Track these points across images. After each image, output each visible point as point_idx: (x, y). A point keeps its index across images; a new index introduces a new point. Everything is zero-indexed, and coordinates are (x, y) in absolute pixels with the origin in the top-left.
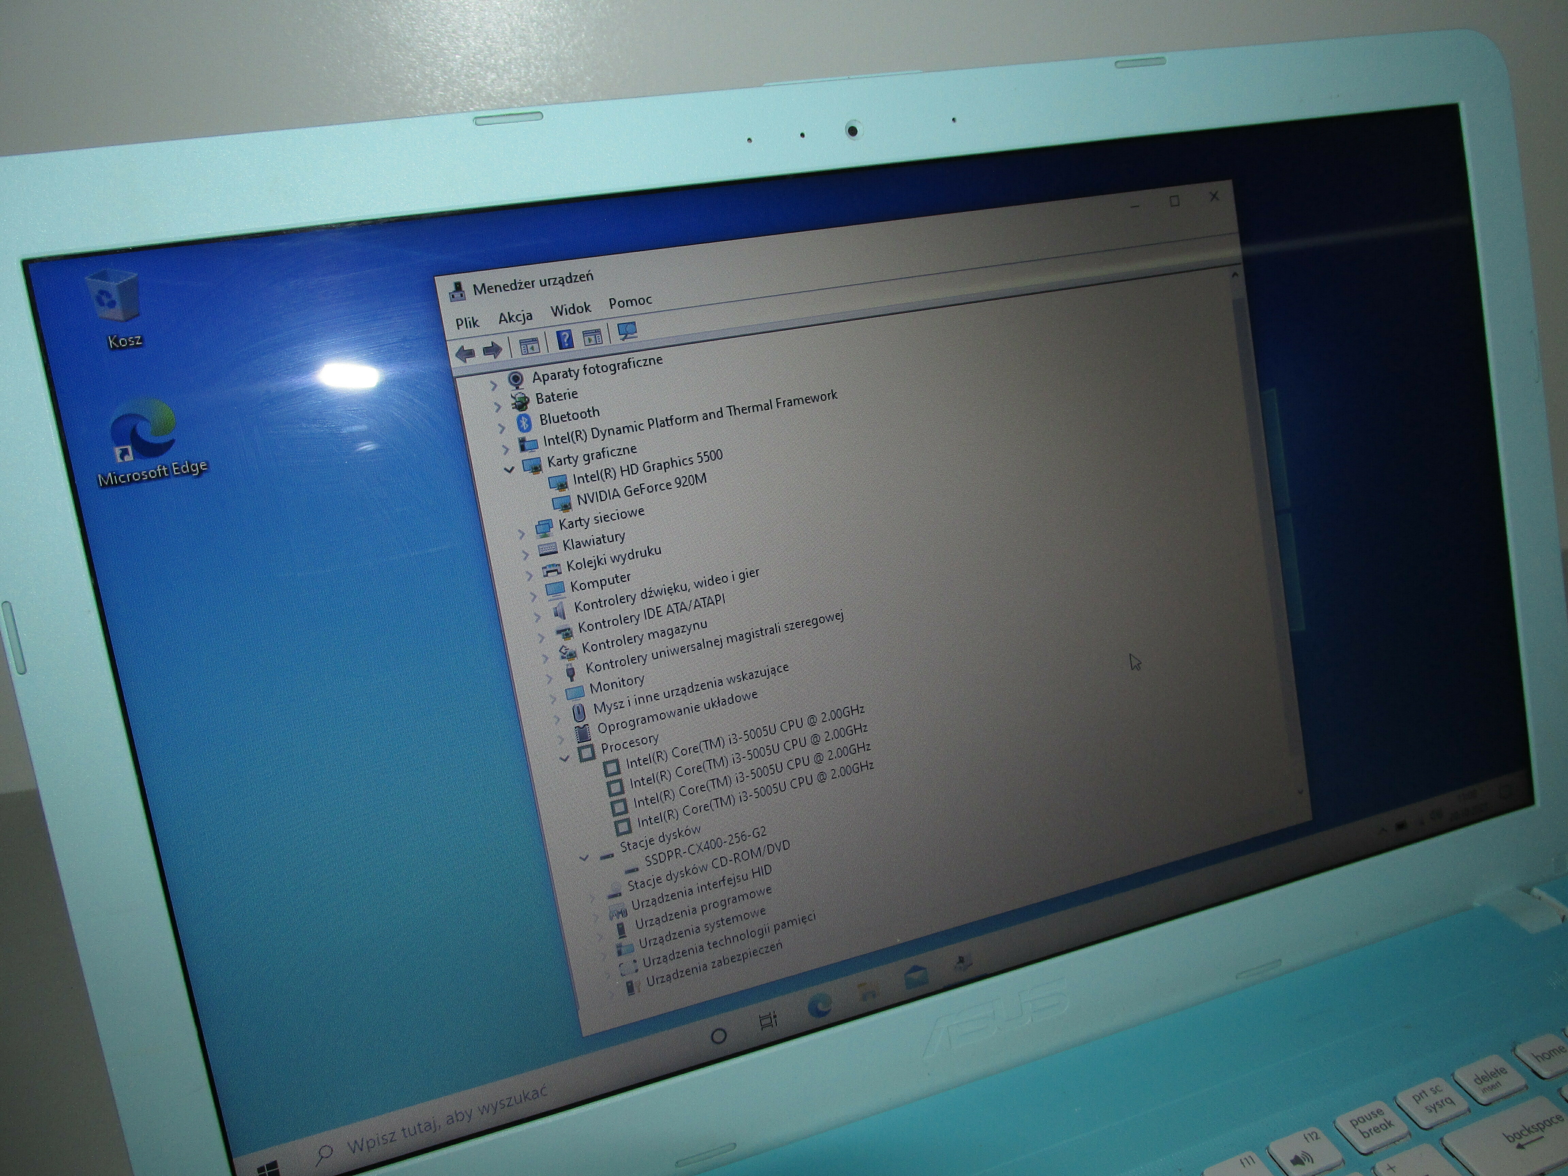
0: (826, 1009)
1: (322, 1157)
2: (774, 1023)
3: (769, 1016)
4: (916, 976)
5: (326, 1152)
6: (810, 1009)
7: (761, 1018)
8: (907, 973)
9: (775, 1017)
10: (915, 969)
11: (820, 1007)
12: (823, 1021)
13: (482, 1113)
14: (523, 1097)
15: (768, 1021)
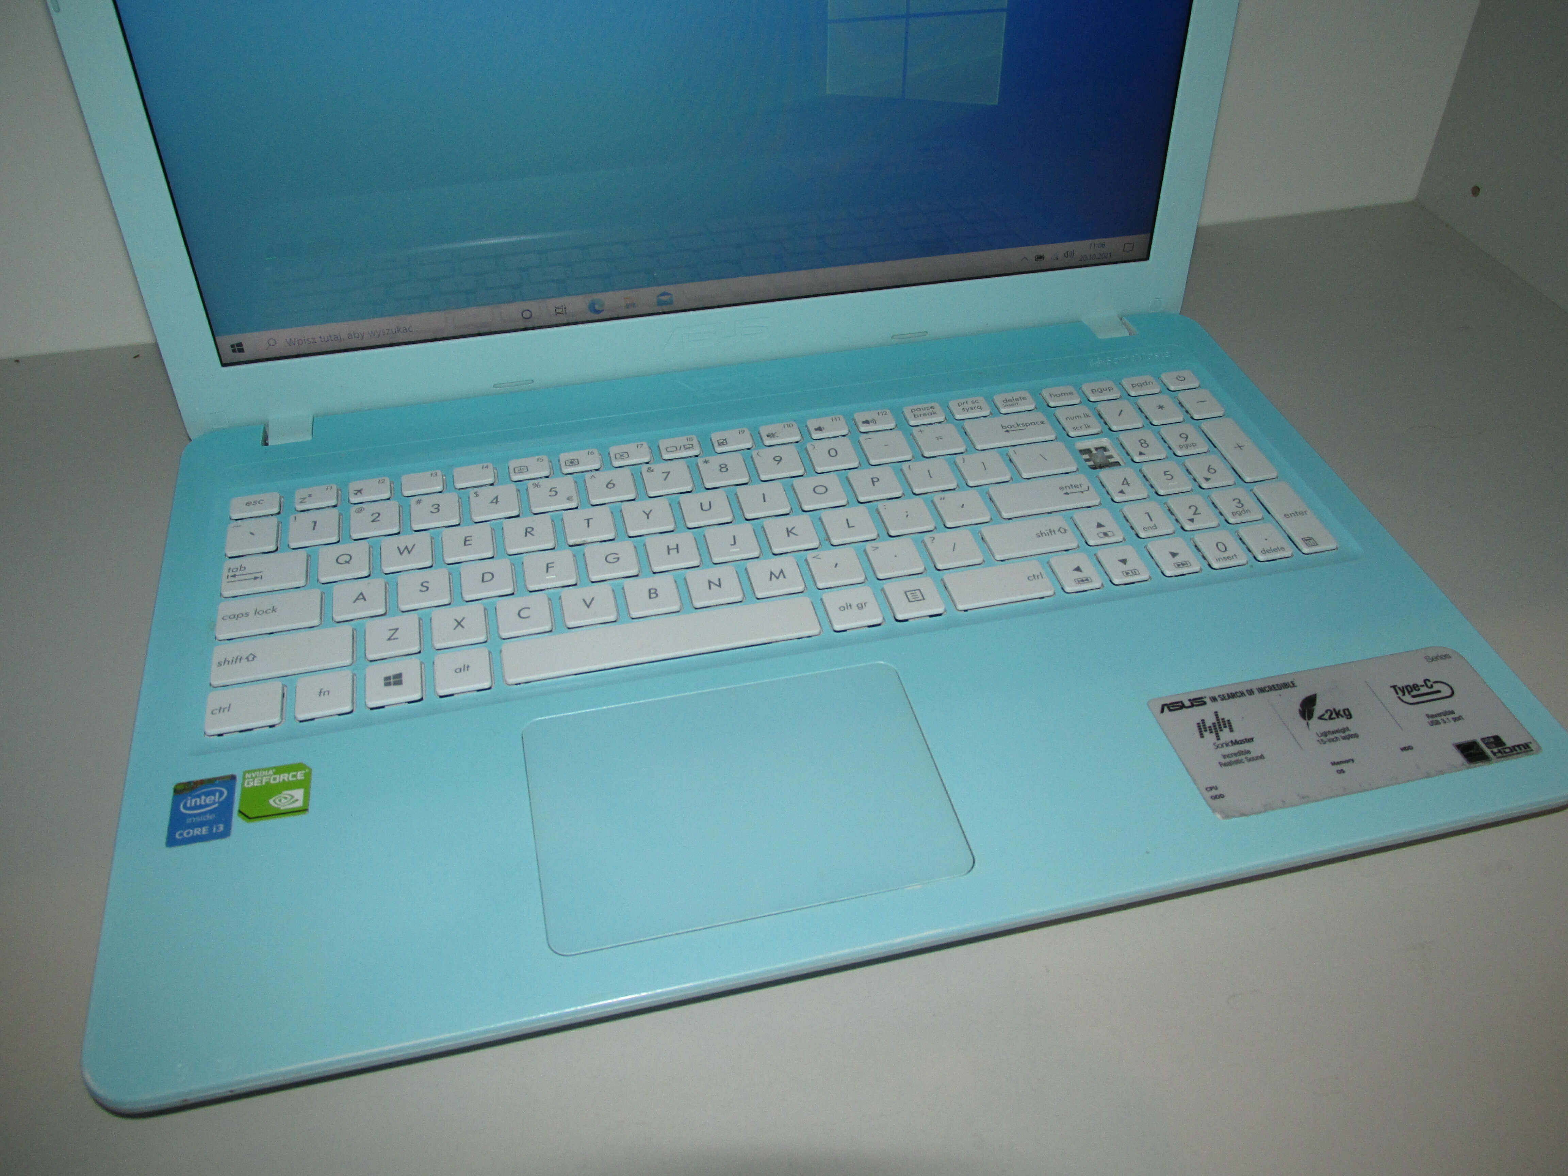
0: (600, 309)
1: (270, 345)
2: (564, 312)
3: (561, 307)
4: (664, 298)
5: (272, 342)
6: (590, 308)
7: (556, 308)
8: (658, 296)
9: (565, 308)
10: (664, 294)
11: (597, 307)
12: (597, 316)
13: (371, 336)
14: (397, 330)
15: (560, 310)
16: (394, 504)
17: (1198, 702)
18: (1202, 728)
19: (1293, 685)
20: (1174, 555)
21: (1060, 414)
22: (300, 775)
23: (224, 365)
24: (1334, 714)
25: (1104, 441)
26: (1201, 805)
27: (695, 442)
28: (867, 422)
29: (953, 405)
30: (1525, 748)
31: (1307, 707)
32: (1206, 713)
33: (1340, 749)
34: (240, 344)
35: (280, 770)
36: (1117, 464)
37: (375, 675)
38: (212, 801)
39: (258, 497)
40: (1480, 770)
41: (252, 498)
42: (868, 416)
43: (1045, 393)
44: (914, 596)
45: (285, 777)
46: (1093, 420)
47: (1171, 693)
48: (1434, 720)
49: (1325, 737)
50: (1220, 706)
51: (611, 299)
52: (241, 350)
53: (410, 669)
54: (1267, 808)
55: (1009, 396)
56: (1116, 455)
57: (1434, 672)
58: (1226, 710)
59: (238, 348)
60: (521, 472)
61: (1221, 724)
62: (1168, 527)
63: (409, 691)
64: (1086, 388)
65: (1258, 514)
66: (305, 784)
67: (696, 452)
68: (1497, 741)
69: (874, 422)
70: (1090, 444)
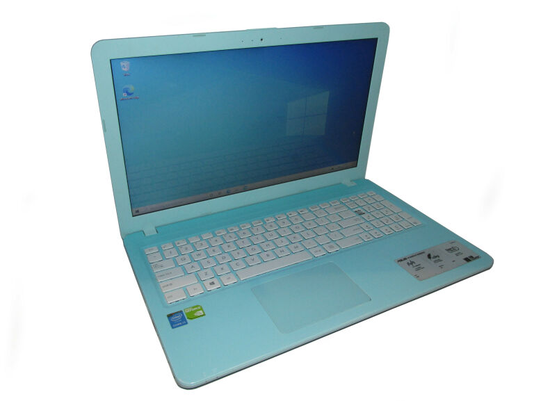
8: (244, 187)
9: (221, 192)
16: (189, 245)
17: (405, 259)
18: (408, 264)
19: (424, 253)
21: (347, 204)
22: (199, 308)
23: (133, 216)
24: (436, 257)
25: (359, 209)
26: (414, 279)
30: (478, 257)
31: (429, 256)
32: (408, 261)
33: (440, 264)
35: (193, 307)
36: (364, 213)
37: (207, 283)
38: (179, 317)
39: (151, 248)
40: (470, 263)
43: (341, 200)
44: (331, 247)
45: (195, 309)
46: (355, 205)
47: (399, 258)
48: (457, 255)
49: (435, 262)
50: (410, 259)
51: (232, 189)
52: (138, 212)
53: (215, 280)
54: (429, 277)
55: (333, 201)
57: (454, 245)
58: (412, 259)
61: (412, 263)
62: (382, 225)
63: (217, 285)
64: (350, 198)
65: (401, 219)
66: (202, 309)
68: (472, 257)
70: (356, 210)
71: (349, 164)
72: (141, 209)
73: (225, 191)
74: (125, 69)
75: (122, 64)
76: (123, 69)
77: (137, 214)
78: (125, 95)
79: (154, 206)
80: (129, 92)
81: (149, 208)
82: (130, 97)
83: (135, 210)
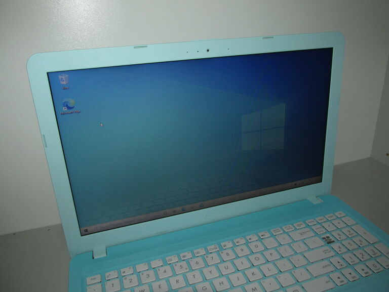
3: (174, 210)
4: (202, 205)
5: (96, 228)
6: (182, 210)
11: (184, 209)
12: (184, 212)
16: (135, 276)
20: (363, 270)
21: (313, 228)
23: (82, 236)
25: (328, 235)
27: (217, 246)
28: (262, 236)
29: (283, 228)
34: (87, 230)
36: (334, 241)
39: (94, 277)
41: (92, 277)
42: (263, 233)
43: (307, 222)
46: (323, 229)
51: (187, 207)
52: (87, 231)
55: (298, 223)
56: (333, 239)
59: (86, 231)
60: (170, 261)
62: (357, 260)
64: (317, 219)
65: (379, 253)
67: (218, 250)
69: (264, 235)
70: (325, 236)
71: (313, 179)
72: (90, 228)
73: (179, 209)
74: (64, 83)
75: (60, 77)
76: (62, 83)
77: (86, 233)
78: (65, 109)
79: (108, 224)
80: (70, 105)
81: (99, 226)
82: (71, 111)
83: (83, 229)
